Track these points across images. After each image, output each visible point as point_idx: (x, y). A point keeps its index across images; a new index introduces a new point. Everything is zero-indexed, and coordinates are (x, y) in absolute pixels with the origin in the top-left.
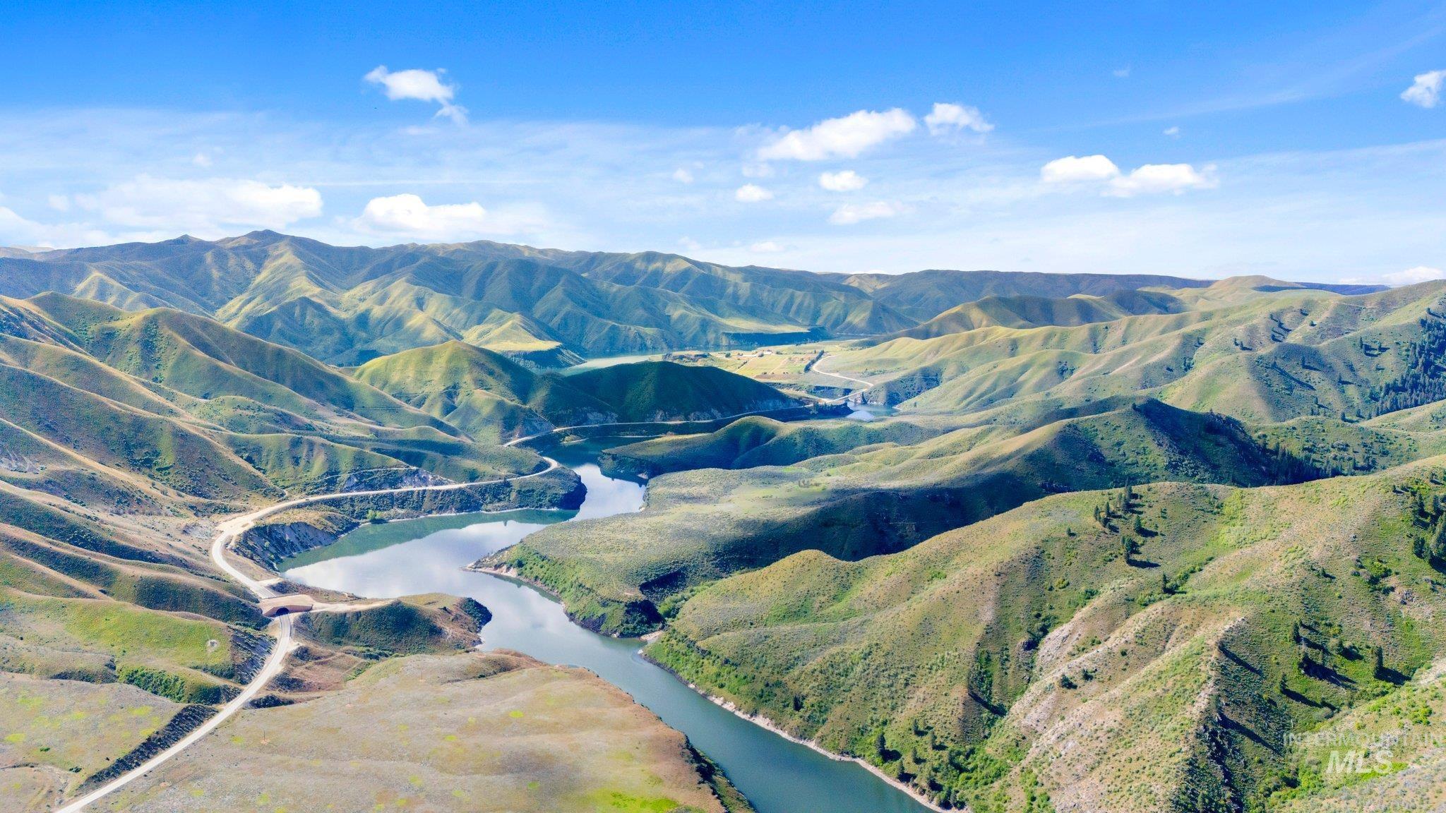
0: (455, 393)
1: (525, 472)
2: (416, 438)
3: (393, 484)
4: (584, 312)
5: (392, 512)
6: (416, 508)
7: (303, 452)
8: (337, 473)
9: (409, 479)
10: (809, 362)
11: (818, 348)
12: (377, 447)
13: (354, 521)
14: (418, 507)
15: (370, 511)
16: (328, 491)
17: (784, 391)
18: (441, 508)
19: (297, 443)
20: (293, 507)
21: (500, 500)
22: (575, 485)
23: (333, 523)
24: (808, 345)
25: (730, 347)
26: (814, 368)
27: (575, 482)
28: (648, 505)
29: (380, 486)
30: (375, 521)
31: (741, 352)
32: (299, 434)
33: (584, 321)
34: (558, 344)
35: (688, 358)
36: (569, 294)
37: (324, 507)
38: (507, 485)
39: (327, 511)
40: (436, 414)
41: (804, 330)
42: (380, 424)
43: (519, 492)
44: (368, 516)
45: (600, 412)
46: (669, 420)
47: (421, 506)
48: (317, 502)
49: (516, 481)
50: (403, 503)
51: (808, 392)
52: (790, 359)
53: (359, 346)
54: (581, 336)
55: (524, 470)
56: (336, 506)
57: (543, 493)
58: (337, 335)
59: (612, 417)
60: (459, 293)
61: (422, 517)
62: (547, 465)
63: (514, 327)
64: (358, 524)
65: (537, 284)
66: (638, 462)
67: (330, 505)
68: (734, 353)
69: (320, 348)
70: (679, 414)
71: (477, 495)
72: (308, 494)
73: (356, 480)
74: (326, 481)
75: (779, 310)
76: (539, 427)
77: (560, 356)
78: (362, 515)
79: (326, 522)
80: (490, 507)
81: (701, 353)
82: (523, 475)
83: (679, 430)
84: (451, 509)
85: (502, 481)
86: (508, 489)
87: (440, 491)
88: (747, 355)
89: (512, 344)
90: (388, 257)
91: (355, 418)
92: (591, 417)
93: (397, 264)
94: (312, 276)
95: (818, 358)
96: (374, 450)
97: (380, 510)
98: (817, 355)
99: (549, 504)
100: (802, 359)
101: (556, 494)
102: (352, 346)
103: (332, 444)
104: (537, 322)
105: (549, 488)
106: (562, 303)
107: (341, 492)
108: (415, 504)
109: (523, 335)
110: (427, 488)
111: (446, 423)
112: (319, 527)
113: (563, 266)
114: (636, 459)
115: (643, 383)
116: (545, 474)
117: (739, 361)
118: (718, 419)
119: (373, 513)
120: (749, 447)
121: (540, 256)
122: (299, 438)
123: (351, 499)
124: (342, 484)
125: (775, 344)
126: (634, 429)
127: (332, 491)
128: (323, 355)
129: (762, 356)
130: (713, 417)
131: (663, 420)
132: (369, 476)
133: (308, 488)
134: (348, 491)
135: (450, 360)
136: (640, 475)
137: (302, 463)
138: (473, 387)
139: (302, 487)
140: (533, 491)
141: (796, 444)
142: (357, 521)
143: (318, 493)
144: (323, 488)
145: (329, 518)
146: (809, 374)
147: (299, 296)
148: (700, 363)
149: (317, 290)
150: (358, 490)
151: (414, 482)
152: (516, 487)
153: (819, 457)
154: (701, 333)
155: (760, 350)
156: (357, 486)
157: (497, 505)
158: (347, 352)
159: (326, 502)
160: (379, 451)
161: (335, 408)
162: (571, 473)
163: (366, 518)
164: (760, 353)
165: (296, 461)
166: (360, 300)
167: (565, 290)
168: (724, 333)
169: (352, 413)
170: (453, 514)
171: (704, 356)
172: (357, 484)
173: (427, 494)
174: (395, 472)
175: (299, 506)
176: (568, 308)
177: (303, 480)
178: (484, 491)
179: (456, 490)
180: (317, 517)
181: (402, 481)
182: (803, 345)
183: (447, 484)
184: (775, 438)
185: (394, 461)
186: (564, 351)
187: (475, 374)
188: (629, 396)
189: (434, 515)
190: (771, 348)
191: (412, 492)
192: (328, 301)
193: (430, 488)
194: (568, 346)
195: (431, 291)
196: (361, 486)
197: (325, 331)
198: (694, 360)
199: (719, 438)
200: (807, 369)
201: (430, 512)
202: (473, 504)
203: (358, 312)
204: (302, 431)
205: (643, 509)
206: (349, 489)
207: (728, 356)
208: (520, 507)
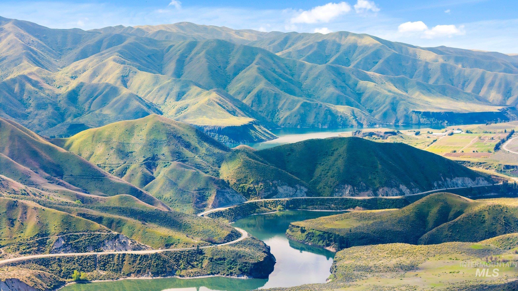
0: (154, 164)
1: (217, 241)
2: (117, 205)
3: (96, 248)
4: (277, 90)
5: (95, 273)
6: (116, 271)
7: (18, 214)
8: (47, 235)
9: (110, 243)
10: (499, 141)
11: (509, 127)
12: (83, 212)
13: (61, 280)
14: (118, 270)
15: (75, 271)
16: (39, 251)
17: (474, 169)
18: (139, 272)
19: (13, 205)
20: (8, 265)
21: (193, 267)
22: (265, 255)
23: (43, 280)
24: (499, 125)
25: (419, 124)
26: (504, 147)
27: (264, 252)
28: (335, 276)
29: (85, 248)
30: (80, 281)
31: (431, 130)
32: (15, 198)
33: (276, 97)
34: (251, 120)
35: (378, 135)
36: (262, 72)
37: (34, 265)
38: (201, 252)
39: (37, 270)
40: (136, 184)
41: (495, 109)
42: (86, 191)
43: (211, 259)
44: (73, 275)
45: (290, 185)
46: (358, 195)
47: (121, 269)
48: (29, 261)
49: (208, 249)
50: (104, 265)
51: (497, 171)
52: (480, 138)
53: (69, 120)
54: (274, 113)
55: (216, 239)
56: (45, 266)
57: (234, 262)
58: (50, 110)
59: (301, 191)
60: (161, 72)
61: (121, 279)
62: (239, 235)
63: (210, 103)
64: (64, 283)
65: (233, 62)
66: (326, 235)
67: (40, 265)
68: (424, 131)
69: (36, 121)
70: (367, 189)
71: (172, 261)
72: (21, 254)
73: (63, 242)
74: (37, 242)
75: (469, 90)
76: (231, 199)
77: (252, 131)
78: (68, 275)
79: (36, 279)
80: (183, 272)
81: (391, 130)
82: (215, 243)
83: (368, 205)
84: (148, 273)
85: (195, 248)
86: (201, 257)
87: (138, 255)
88: (437, 133)
89: (207, 119)
90: (97, 38)
91: (64, 185)
92: (280, 190)
93: (105, 44)
94: (31, 56)
95: (508, 137)
96: (80, 215)
97: (84, 271)
98: (507, 134)
99: (239, 272)
100: (492, 139)
101: (246, 263)
102: (63, 120)
103: (43, 208)
104: (233, 99)
105: (240, 257)
106: (256, 81)
107: (50, 252)
108: (115, 267)
109: (218, 111)
110: (126, 252)
111: (145, 192)
112: (29, 283)
113: (257, 46)
114: (325, 233)
115: (333, 158)
116: (236, 244)
117: (428, 139)
118: (407, 195)
119: (78, 274)
120: (437, 224)
121: (237, 36)
122: (15, 202)
123: (59, 259)
124: (51, 245)
125: (466, 123)
126: (323, 203)
127: (43, 252)
128: (38, 128)
129: (452, 134)
130: (402, 193)
131: (352, 195)
132: (75, 239)
133: (22, 248)
134: (56, 252)
135: (150, 133)
136: (328, 248)
137: (17, 224)
138: (170, 159)
139: (16, 246)
140: (224, 259)
141: (484, 222)
142: (64, 280)
143: (30, 253)
144: (34, 249)
145: (39, 276)
146: (499, 153)
147: (19, 74)
148: (390, 140)
149: (35, 68)
150: (65, 251)
151: (115, 246)
152: (208, 255)
153: (508, 235)
154: (391, 111)
155: (450, 129)
156: (65, 248)
157: (190, 271)
158: (58, 125)
159: (37, 261)
160: (84, 215)
161: (47, 175)
162: (261, 244)
163: (71, 278)
164: (450, 132)
165: (12, 222)
166: (72, 77)
167: (259, 69)
168: (414, 111)
169: (61, 181)
170: (150, 278)
171: (394, 134)
172: (64, 246)
173: (127, 258)
174: (99, 236)
175: (13, 264)
176: (262, 85)
177: (18, 240)
178: (178, 257)
179: (153, 255)
180: (28, 275)
181: (104, 245)
182: (493, 125)
183: (144, 249)
184: (463, 215)
185: (97, 226)
186: (256, 127)
187: (173, 147)
188: (319, 170)
189: (133, 278)
190: (461, 127)
191: (113, 255)
192: (44, 79)
193: (130, 252)
194: (261, 121)
195: (135, 69)
196: (68, 248)
197: (41, 106)
198: (383, 137)
199: (407, 213)
200: (497, 148)
201: (129, 275)
202: (168, 269)
203: (70, 89)
204: (17, 196)
205: (330, 280)
206: (57, 250)
207: (417, 134)
208: (212, 274)
